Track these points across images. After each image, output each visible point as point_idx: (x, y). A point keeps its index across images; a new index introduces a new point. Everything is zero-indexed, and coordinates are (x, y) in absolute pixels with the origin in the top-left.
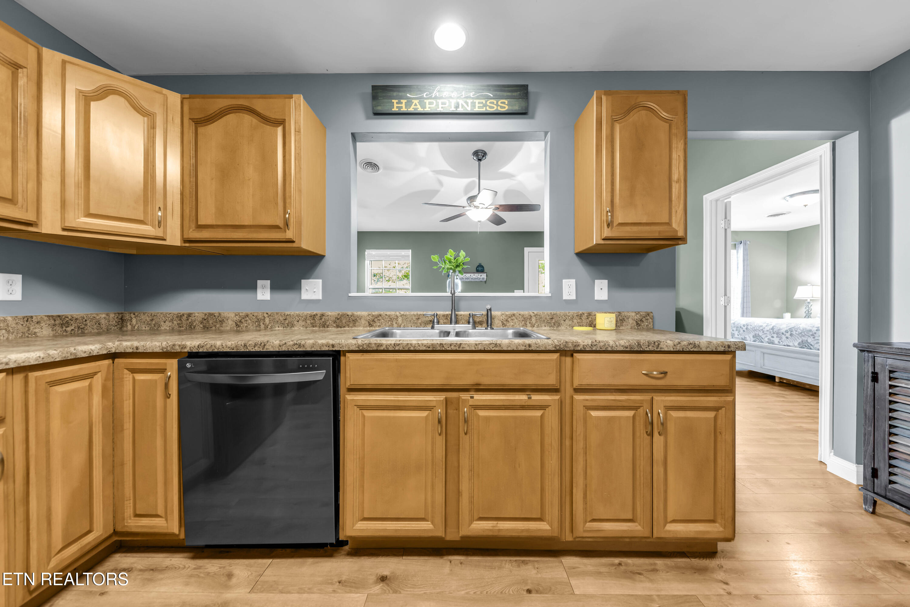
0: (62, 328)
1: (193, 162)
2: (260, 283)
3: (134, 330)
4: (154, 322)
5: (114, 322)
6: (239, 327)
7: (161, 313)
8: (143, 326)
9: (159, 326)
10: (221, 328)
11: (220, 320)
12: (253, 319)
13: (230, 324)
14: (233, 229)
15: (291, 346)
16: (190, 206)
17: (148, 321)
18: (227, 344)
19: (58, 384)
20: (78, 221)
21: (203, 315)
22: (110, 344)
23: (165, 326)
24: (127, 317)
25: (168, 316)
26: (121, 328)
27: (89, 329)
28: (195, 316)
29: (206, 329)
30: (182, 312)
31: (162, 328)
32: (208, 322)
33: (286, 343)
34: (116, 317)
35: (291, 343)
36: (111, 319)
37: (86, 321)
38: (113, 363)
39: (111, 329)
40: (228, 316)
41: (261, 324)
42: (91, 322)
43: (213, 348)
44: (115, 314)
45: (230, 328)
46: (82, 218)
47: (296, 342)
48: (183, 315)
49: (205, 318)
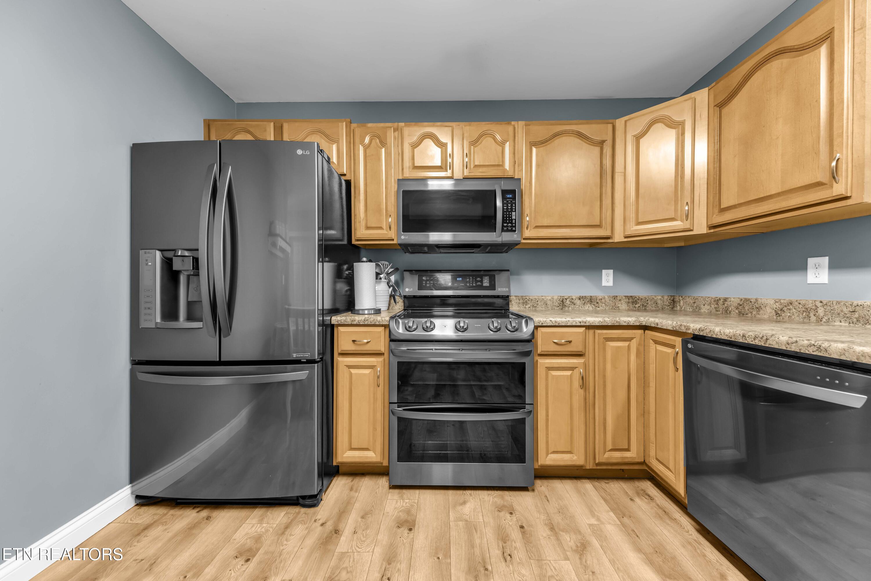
0: (633, 305)
1: (717, 147)
2: (811, 261)
3: (681, 311)
4: (696, 305)
5: (668, 303)
6: (780, 316)
7: (702, 297)
8: (688, 308)
9: (700, 309)
10: (758, 316)
11: (757, 306)
12: (799, 307)
13: (768, 312)
14: (758, 203)
15: (804, 347)
16: (714, 193)
17: (692, 303)
18: (725, 331)
19: (610, 340)
20: (632, 230)
21: (739, 300)
22: (642, 318)
23: (705, 309)
24: (677, 299)
25: (707, 299)
26: (672, 308)
27: (649, 307)
28: (730, 301)
29: (741, 315)
30: (719, 296)
31: (702, 311)
32: (744, 308)
33: (796, 342)
34: (669, 298)
35: (806, 342)
36: (665, 300)
37: (647, 300)
38: (644, 333)
39: (665, 308)
40: (766, 302)
41: (812, 315)
42: (651, 302)
43: (712, 333)
44: (668, 296)
45: (768, 317)
46: (634, 227)
47: (813, 343)
48: (720, 299)
49: (741, 304)
